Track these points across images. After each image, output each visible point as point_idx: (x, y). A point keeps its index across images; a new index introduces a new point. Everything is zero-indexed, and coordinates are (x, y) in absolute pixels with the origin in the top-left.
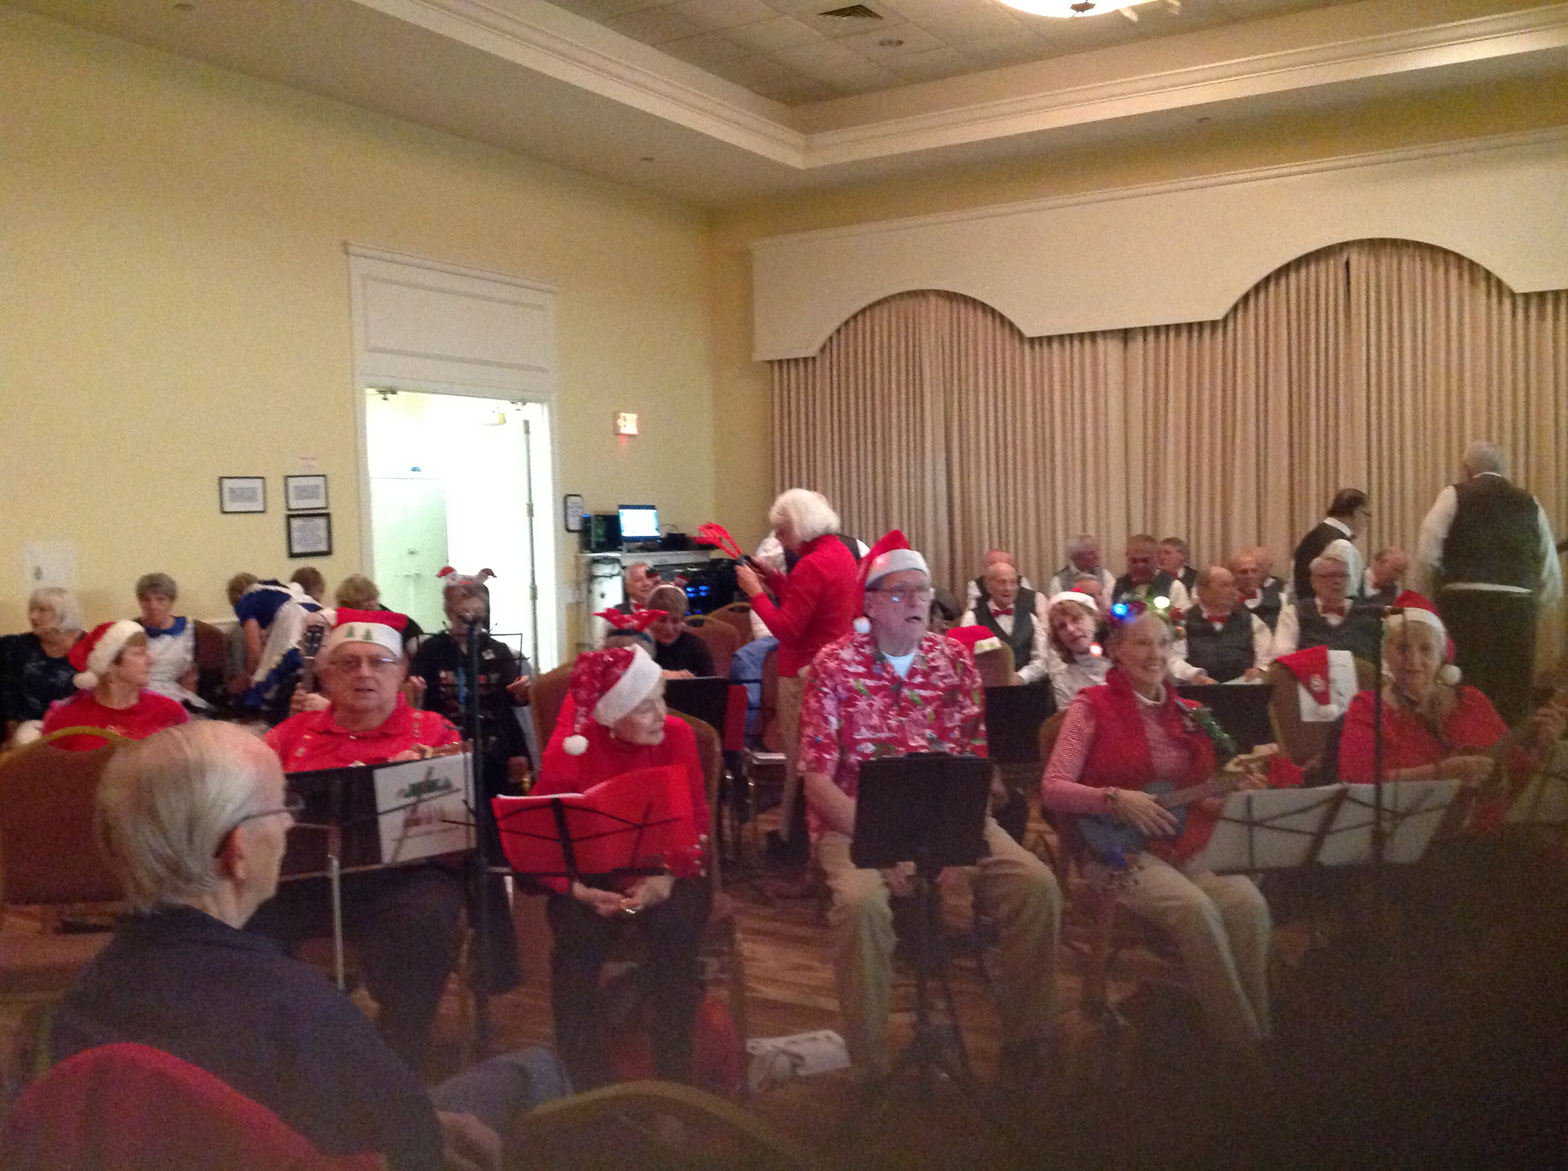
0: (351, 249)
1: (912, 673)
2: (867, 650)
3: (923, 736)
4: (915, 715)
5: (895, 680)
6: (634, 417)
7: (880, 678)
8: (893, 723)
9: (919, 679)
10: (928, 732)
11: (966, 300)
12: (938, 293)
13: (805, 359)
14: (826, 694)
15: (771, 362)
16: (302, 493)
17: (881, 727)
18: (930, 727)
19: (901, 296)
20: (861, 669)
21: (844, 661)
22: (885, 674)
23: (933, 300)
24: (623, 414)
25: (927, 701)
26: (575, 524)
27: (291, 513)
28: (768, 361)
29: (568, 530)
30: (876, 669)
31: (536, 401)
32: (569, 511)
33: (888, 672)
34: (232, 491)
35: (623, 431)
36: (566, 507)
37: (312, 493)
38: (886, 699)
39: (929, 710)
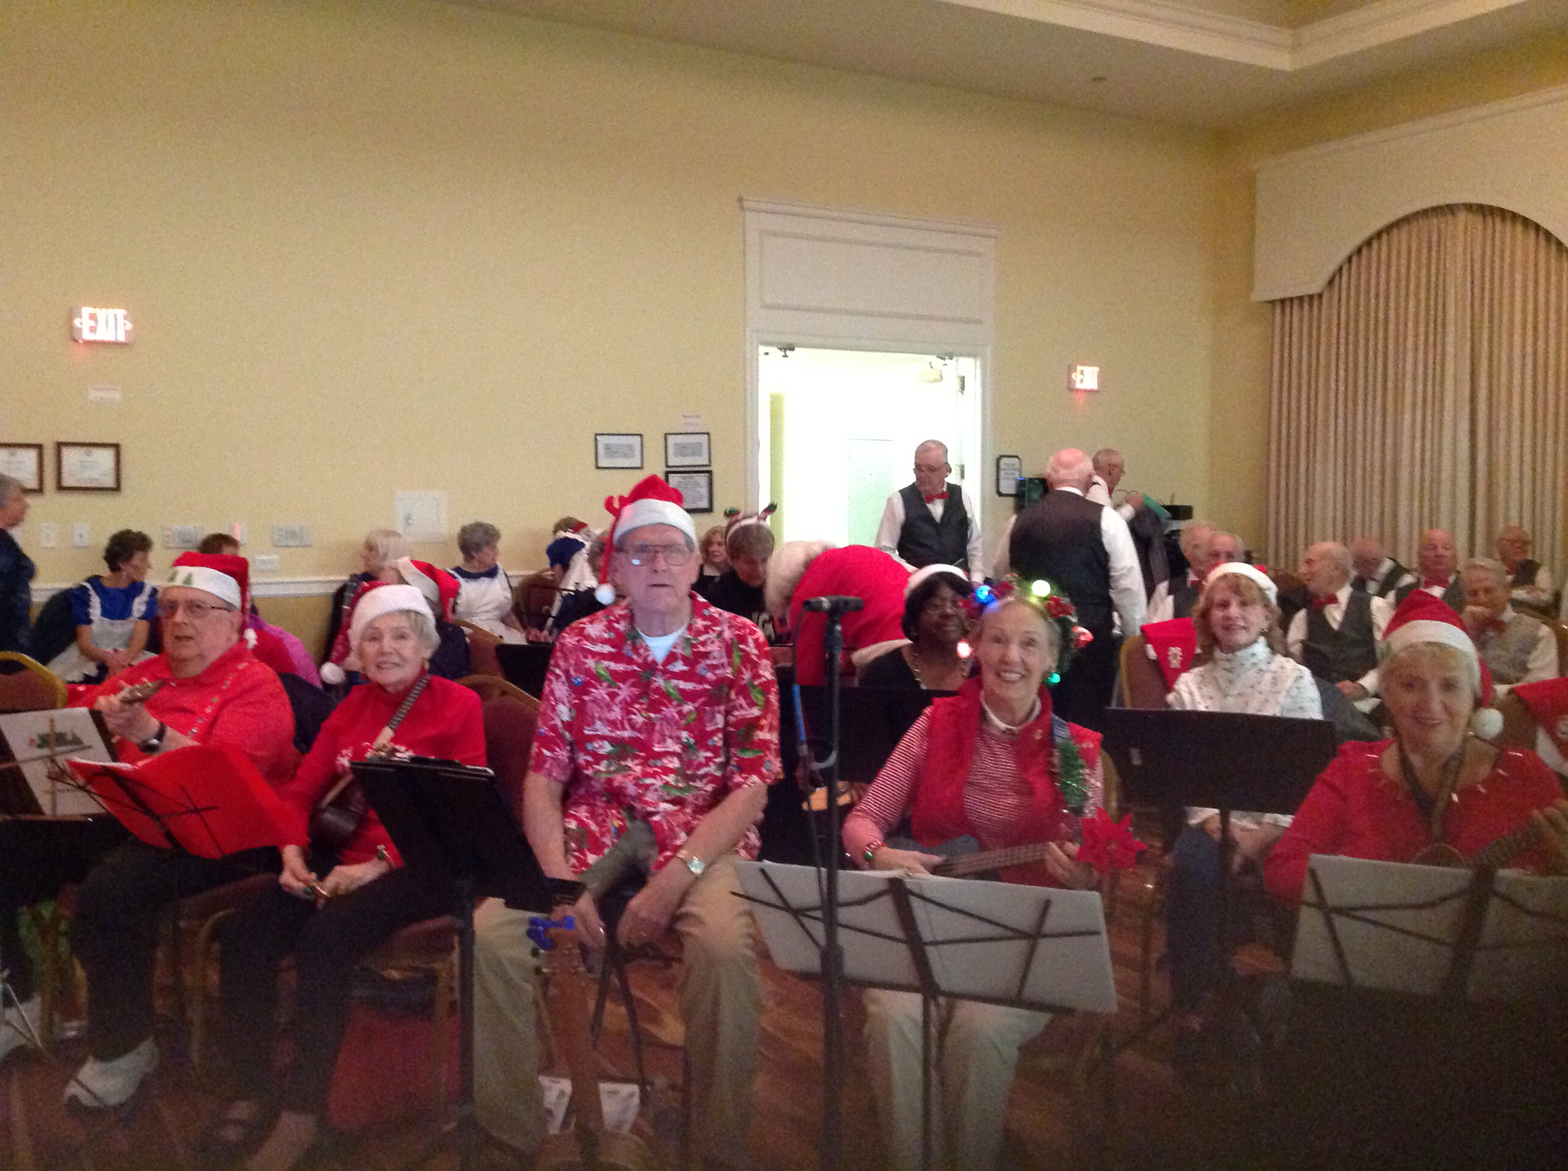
0: (746, 204)
1: (671, 657)
2: (621, 626)
3: (678, 739)
4: (670, 711)
5: (650, 667)
6: (1096, 369)
7: (630, 661)
8: (639, 719)
9: (679, 667)
10: (684, 735)
11: (1503, 214)
12: (1469, 207)
13: (1311, 297)
14: (558, 676)
15: (1273, 302)
16: (682, 450)
17: (622, 723)
18: (687, 728)
19: (1425, 213)
20: (607, 649)
21: (588, 638)
22: (635, 657)
23: (1462, 216)
24: (1079, 368)
25: (688, 696)
26: (1009, 486)
27: (670, 469)
28: (1268, 302)
29: (1000, 494)
30: (627, 649)
31: (968, 355)
32: (1002, 473)
33: (639, 655)
34: (607, 447)
35: (1079, 386)
36: (998, 467)
37: (695, 451)
38: (634, 689)
39: (688, 707)
